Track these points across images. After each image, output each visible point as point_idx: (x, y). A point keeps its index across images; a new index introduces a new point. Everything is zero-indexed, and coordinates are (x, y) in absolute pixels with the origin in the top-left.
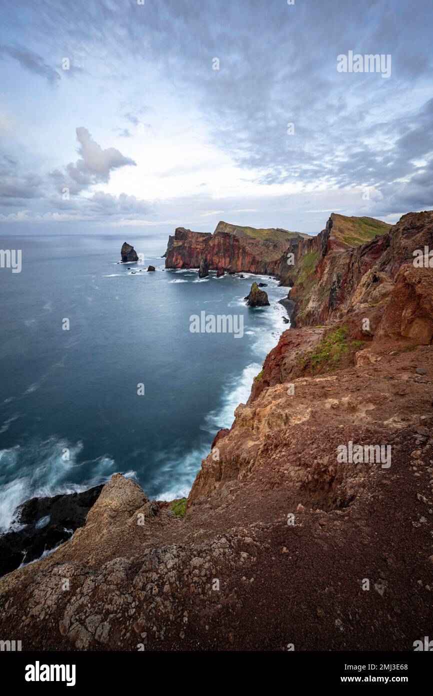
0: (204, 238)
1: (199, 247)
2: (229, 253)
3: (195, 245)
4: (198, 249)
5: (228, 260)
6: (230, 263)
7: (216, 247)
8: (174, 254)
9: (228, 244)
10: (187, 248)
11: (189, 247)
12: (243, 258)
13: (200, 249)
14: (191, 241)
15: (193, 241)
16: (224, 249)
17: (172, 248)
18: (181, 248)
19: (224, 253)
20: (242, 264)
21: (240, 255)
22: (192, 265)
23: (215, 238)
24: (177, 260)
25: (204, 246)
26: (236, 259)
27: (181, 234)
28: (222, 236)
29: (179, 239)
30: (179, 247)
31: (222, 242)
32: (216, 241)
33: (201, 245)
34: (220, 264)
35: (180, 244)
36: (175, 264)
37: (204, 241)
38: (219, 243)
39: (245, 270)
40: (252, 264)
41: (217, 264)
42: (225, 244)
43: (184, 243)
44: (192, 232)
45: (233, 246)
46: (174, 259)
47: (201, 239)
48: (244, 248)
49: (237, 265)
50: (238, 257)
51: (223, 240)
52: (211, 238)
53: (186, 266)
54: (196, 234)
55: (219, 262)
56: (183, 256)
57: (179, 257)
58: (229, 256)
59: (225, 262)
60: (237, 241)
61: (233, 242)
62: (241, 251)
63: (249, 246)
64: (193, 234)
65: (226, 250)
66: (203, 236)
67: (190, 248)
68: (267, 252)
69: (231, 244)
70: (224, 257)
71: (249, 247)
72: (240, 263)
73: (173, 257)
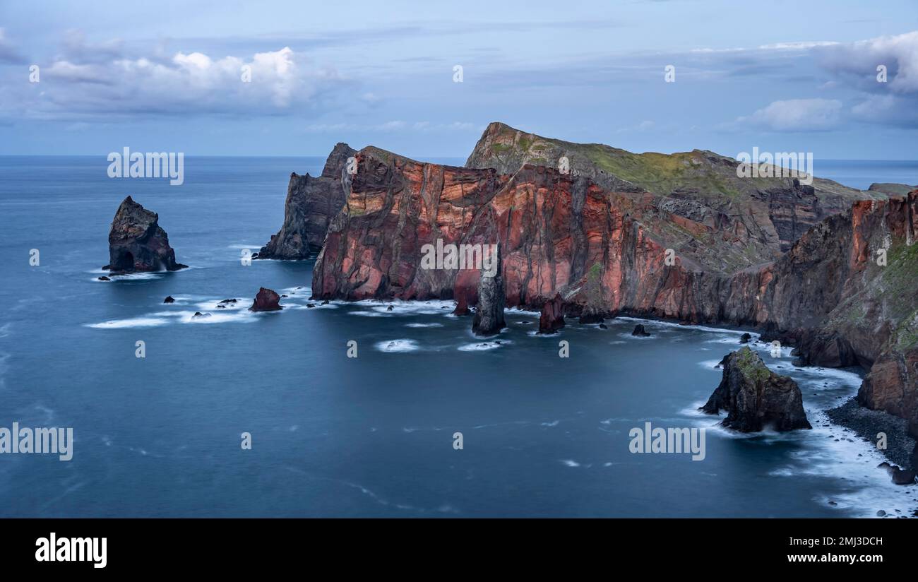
0: (469, 188)
1: (446, 218)
2: (569, 243)
3: (434, 214)
4: (446, 228)
5: (564, 268)
6: (571, 281)
7: (519, 219)
8: (346, 242)
9: (564, 211)
10: (401, 224)
11: (408, 219)
12: (629, 261)
13: (451, 225)
14: (418, 198)
15: (427, 196)
16: (547, 226)
17: (342, 222)
18: (378, 223)
19: (549, 242)
20: (623, 285)
21: (613, 253)
22: (418, 286)
23: (513, 186)
24: (358, 268)
25: (469, 214)
26: (598, 264)
27: (380, 170)
28: (539, 179)
29: (369, 189)
30: (370, 217)
31: (540, 201)
32: (519, 199)
33: (457, 213)
34: (532, 284)
35: (374, 205)
36: (353, 281)
37: (466, 197)
38: (530, 204)
39: (636, 305)
40: (663, 285)
41: (522, 285)
42: (550, 211)
43: (388, 206)
44: (423, 166)
45: (582, 217)
46: (347, 263)
47: (456, 191)
48: (628, 226)
49: (603, 290)
50: (606, 259)
51: (545, 195)
52: (497, 187)
53: (393, 289)
54: (440, 171)
55: (530, 275)
56: (382, 252)
57: (368, 256)
58: (568, 255)
59: (553, 277)
60: (599, 198)
61: (585, 200)
62: (617, 235)
63: (647, 218)
64: (428, 174)
65: (557, 233)
66: (470, 182)
67: (412, 221)
68: (713, 242)
69: (578, 209)
70: (550, 258)
71: (647, 223)
72: (613, 279)
73: (344, 255)
